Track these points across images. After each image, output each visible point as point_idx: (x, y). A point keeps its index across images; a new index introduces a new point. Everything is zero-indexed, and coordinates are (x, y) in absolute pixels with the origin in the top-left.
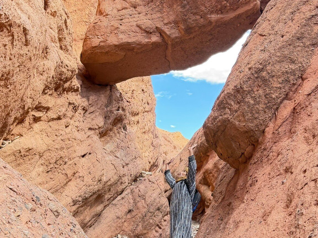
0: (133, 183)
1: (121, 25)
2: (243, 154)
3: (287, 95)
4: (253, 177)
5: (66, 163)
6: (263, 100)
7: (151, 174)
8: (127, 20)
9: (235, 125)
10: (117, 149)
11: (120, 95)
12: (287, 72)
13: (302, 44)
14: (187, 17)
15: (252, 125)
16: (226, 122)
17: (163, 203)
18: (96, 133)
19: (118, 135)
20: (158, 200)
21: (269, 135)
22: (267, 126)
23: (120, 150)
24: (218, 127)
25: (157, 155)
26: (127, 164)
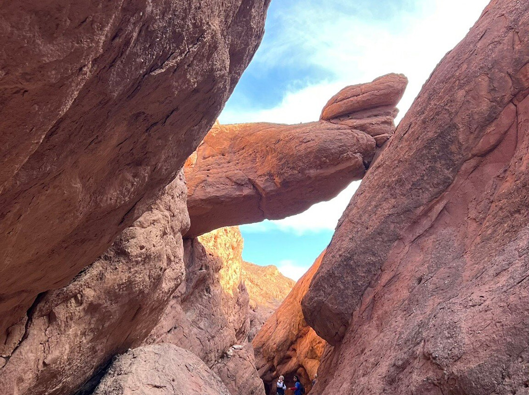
0: (220, 361)
1: (208, 176)
2: (337, 333)
3: (370, 283)
4: (343, 355)
5: (154, 340)
6: (351, 286)
7: (241, 348)
8: (215, 170)
9: (328, 307)
10: (200, 318)
11: (202, 250)
12: (369, 263)
13: (381, 239)
14: (284, 171)
15: (342, 308)
16: (321, 304)
17: (258, 385)
18: (178, 301)
19: (200, 300)
20: (251, 381)
21: (355, 319)
22: (354, 310)
23: (204, 318)
24: (315, 308)
25: (244, 316)
26: (213, 337)
